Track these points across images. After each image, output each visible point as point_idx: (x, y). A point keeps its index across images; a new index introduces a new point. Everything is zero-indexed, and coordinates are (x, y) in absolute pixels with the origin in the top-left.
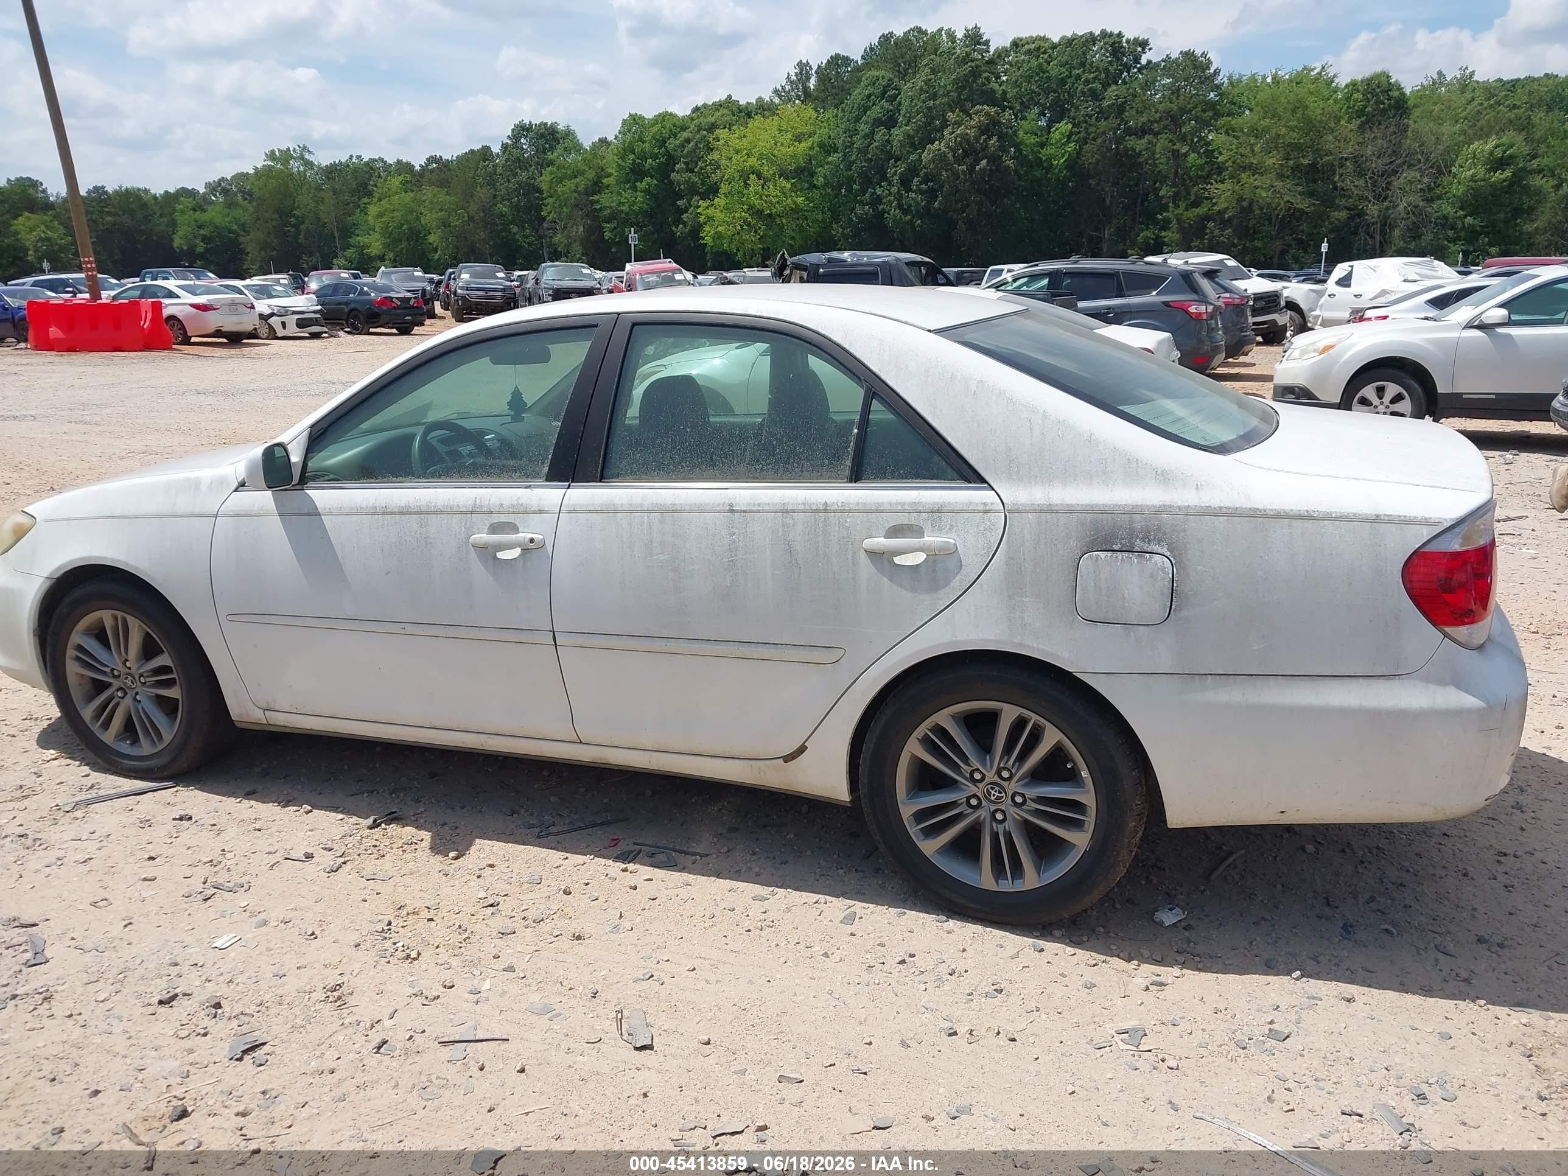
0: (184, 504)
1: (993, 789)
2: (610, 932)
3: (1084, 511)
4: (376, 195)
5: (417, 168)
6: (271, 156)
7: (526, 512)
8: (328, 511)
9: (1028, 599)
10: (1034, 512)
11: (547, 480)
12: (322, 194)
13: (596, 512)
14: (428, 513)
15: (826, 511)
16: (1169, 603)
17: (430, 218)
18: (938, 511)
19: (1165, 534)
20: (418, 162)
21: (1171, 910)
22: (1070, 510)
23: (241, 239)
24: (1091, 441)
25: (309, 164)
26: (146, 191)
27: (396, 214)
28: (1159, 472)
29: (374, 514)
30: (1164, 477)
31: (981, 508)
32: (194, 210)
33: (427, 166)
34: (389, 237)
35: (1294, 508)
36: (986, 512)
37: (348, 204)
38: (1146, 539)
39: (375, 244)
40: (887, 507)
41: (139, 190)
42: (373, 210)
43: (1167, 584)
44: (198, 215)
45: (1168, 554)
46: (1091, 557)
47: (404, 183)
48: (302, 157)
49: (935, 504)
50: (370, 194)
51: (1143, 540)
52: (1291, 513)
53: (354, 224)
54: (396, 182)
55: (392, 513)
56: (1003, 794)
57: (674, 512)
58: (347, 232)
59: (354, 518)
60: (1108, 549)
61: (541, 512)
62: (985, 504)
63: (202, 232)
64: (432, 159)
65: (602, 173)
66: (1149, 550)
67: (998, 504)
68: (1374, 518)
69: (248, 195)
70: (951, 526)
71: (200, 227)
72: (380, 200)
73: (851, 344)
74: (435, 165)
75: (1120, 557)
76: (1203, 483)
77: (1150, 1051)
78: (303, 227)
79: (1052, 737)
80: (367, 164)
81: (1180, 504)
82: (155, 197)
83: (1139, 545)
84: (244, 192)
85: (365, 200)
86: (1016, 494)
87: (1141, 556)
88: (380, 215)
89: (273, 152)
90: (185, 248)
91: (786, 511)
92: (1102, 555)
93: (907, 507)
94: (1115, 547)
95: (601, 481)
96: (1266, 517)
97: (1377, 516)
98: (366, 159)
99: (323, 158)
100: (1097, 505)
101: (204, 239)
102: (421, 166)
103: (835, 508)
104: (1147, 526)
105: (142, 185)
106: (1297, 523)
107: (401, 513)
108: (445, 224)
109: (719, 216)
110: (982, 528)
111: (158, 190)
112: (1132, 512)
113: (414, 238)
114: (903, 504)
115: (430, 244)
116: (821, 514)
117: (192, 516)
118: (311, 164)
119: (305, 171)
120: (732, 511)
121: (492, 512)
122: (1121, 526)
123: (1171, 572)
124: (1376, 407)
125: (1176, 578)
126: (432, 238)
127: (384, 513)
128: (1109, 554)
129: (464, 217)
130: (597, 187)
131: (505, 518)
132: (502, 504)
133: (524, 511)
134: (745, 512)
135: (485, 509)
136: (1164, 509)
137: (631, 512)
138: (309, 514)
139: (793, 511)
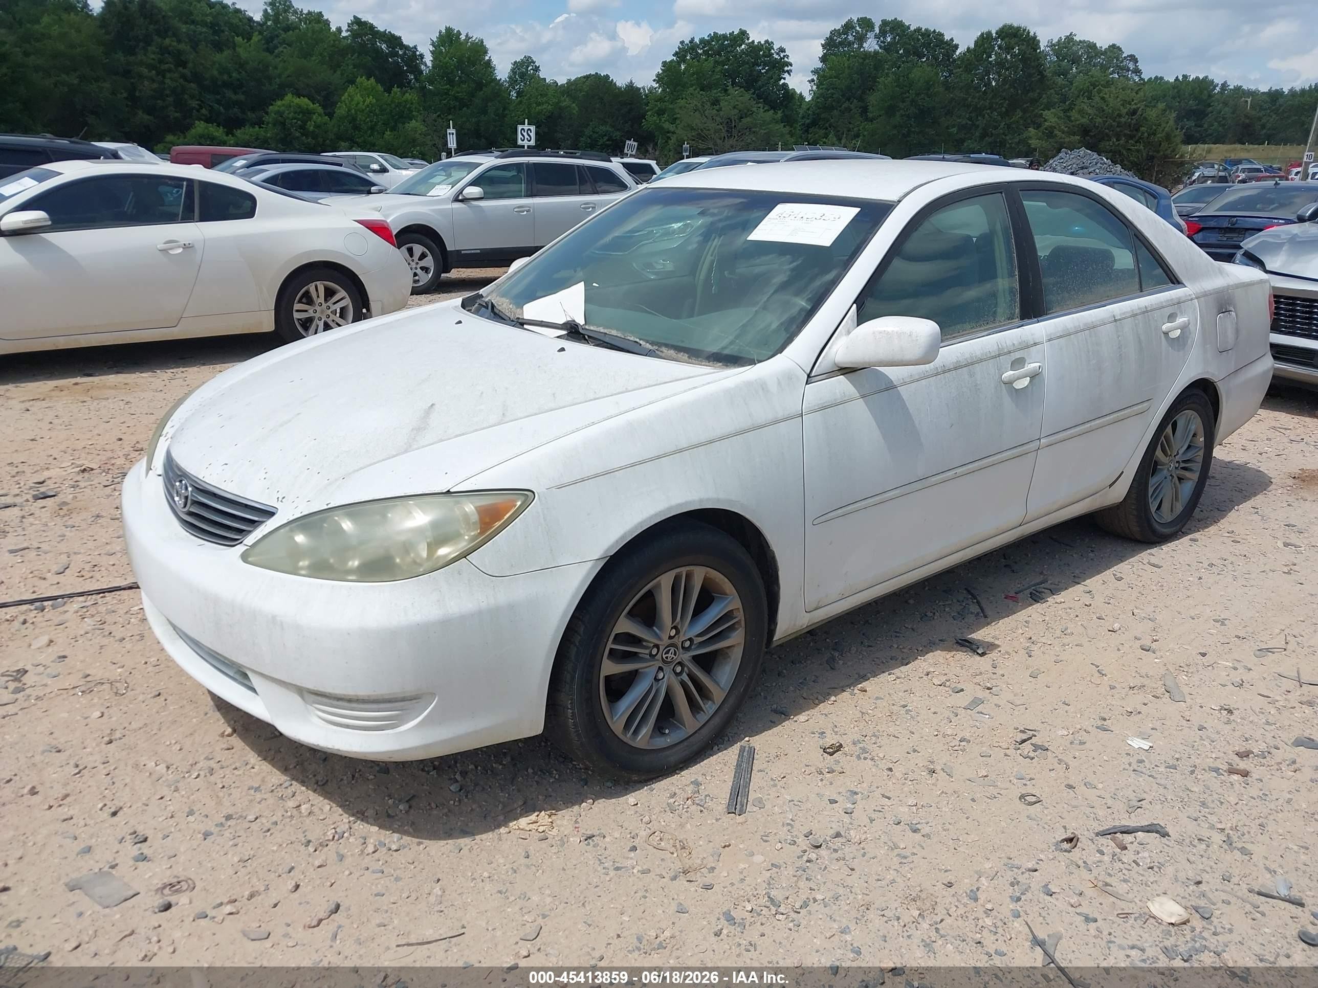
0: (761, 412)
7: (1028, 347)
8: (902, 381)
10: (1203, 296)
11: (1022, 318)
14: (972, 364)
15: (1147, 312)
16: (1236, 336)
19: (1231, 300)
29: (937, 374)
31: (1190, 298)
36: (1192, 300)
43: (1235, 326)
45: (1234, 311)
46: (1219, 317)
51: (1228, 304)
55: (950, 370)
57: (1094, 327)
60: (1222, 312)
61: (1035, 344)
62: (1190, 295)
66: (1230, 310)
67: (1193, 294)
70: (1184, 310)
75: (1225, 315)
83: (1228, 308)
86: (1194, 288)
87: (1229, 313)
91: (1134, 315)
92: (1221, 315)
94: (1224, 310)
95: (1048, 314)
103: (1149, 309)
104: (1228, 297)
107: (956, 369)
110: (1193, 309)
117: (776, 422)
120: (1116, 321)
121: (1009, 352)
123: (1236, 320)
124: (413, 261)
127: (944, 372)
131: (1018, 355)
132: (1014, 344)
133: (1027, 346)
134: (1120, 320)
135: (1006, 350)
136: (1228, 287)
137: (1077, 332)
138: (887, 389)
139: (1136, 315)
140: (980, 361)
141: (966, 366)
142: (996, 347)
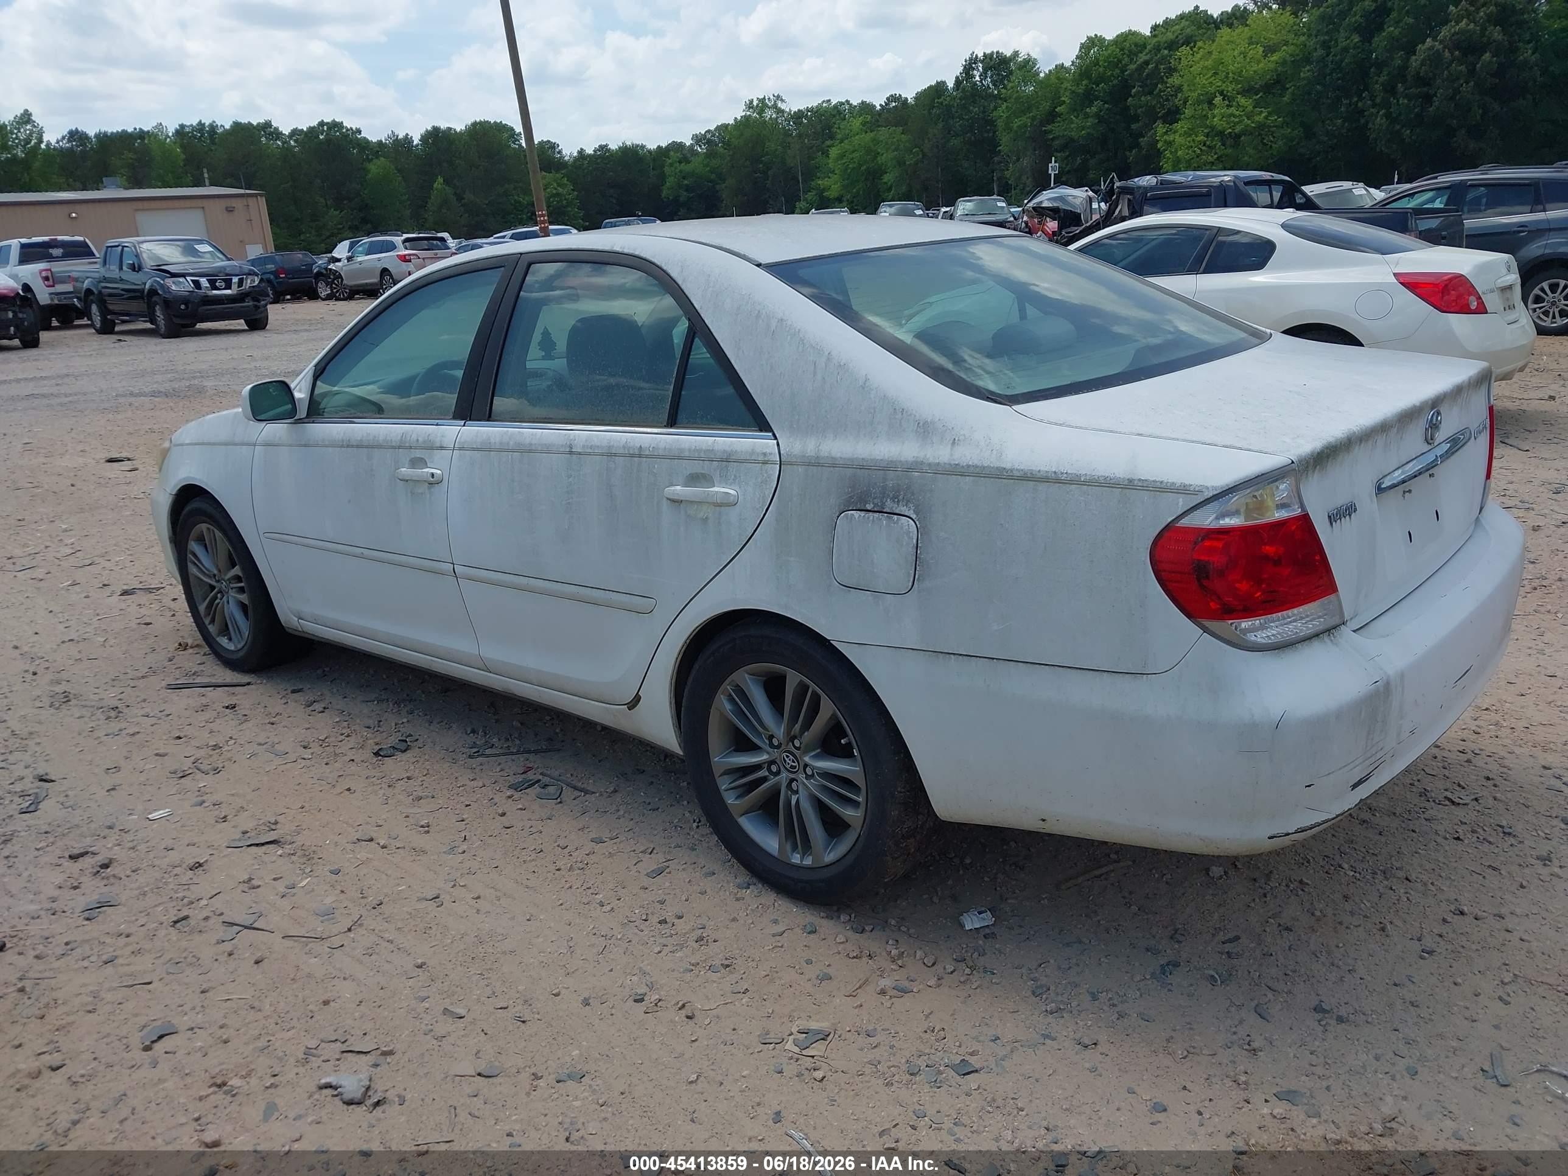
1: (787, 756)
2: (444, 852)
3: (845, 466)
4: (839, 136)
5: (878, 107)
6: (750, 105)
7: (432, 448)
9: (792, 559)
10: (804, 464)
12: (789, 139)
13: (477, 449)
14: (373, 447)
15: (640, 456)
16: (912, 572)
17: (886, 157)
18: (727, 459)
19: (913, 494)
20: (878, 101)
21: (980, 913)
22: (833, 464)
23: (718, 187)
24: (864, 387)
25: (780, 111)
26: (643, 147)
27: (855, 155)
28: (921, 424)
29: (342, 446)
30: (925, 429)
31: (761, 458)
32: (680, 162)
33: (886, 104)
34: (848, 179)
35: (1042, 469)
36: (765, 463)
37: (811, 148)
38: (895, 499)
39: (833, 185)
40: (687, 454)
41: (637, 146)
42: (834, 152)
43: (910, 550)
44: (683, 166)
45: (914, 517)
46: (847, 515)
47: (864, 124)
48: (775, 106)
49: (725, 451)
50: (832, 137)
51: (893, 499)
52: (1039, 475)
53: (817, 168)
54: (857, 123)
55: (352, 446)
56: (796, 764)
57: (530, 451)
58: (810, 174)
59: (330, 449)
60: (863, 508)
61: (441, 448)
62: (765, 454)
63: (686, 182)
64: (893, 98)
65: (1057, 101)
66: (897, 511)
67: (775, 454)
68: (1126, 483)
69: (727, 144)
70: (735, 476)
71: (684, 178)
72: (842, 141)
73: (684, 280)
74: (894, 104)
75: (871, 518)
76: (962, 438)
77: (813, 1057)
78: (770, 173)
79: (827, 708)
80: (836, 107)
81: (931, 460)
82: (650, 152)
83: (889, 505)
84: (723, 142)
85: (828, 143)
86: (793, 444)
87: (889, 518)
88: (842, 156)
89: (751, 102)
90: (671, 198)
91: (610, 454)
92: (856, 514)
93: (702, 455)
94: (869, 507)
95: (488, 420)
96: (1011, 478)
97: (1130, 481)
98: (834, 102)
99: (793, 105)
100: (857, 459)
101: (688, 189)
102: (881, 105)
103: (647, 453)
104: (898, 485)
105: (638, 142)
106: (1042, 487)
107: (358, 447)
108: (900, 163)
109: (1179, 139)
110: (759, 480)
111: (652, 146)
112: (886, 467)
113: (871, 178)
114: (699, 451)
115: (886, 183)
116: (636, 459)
118: (783, 111)
119: (777, 118)
120: (571, 453)
121: (411, 448)
122: (876, 484)
123: (915, 538)
125: (919, 545)
126: (887, 178)
127: (348, 446)
128: (862, 514)
129: (918, 155)
130: (1052, 116)
131: (418, 454)
132: (418, 440)
133: (431, 446)
134: (580, 454)
135: (407, 445)
136: (915, 466)
137: (500, 450)
138: (305, 446)
139: (615, 455)
140: (380, 447)
141: (367, 447)
142: (399, 438)
